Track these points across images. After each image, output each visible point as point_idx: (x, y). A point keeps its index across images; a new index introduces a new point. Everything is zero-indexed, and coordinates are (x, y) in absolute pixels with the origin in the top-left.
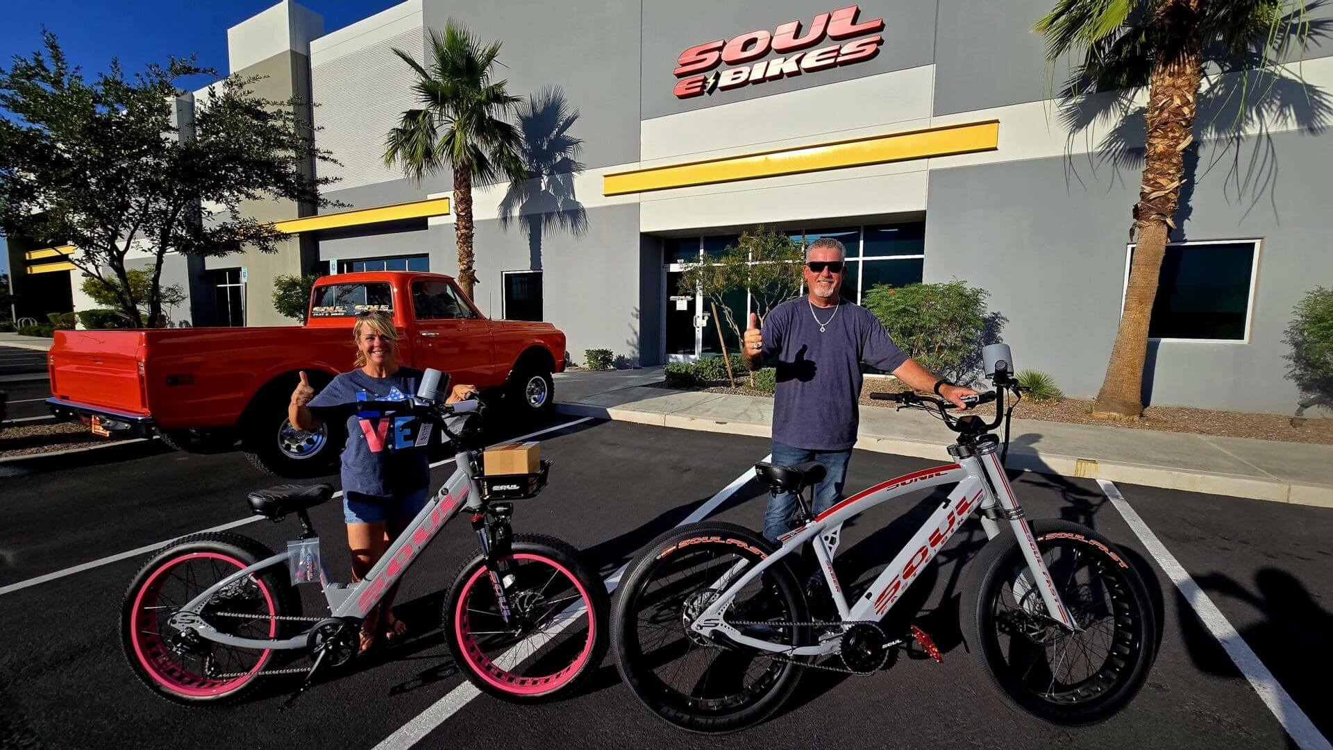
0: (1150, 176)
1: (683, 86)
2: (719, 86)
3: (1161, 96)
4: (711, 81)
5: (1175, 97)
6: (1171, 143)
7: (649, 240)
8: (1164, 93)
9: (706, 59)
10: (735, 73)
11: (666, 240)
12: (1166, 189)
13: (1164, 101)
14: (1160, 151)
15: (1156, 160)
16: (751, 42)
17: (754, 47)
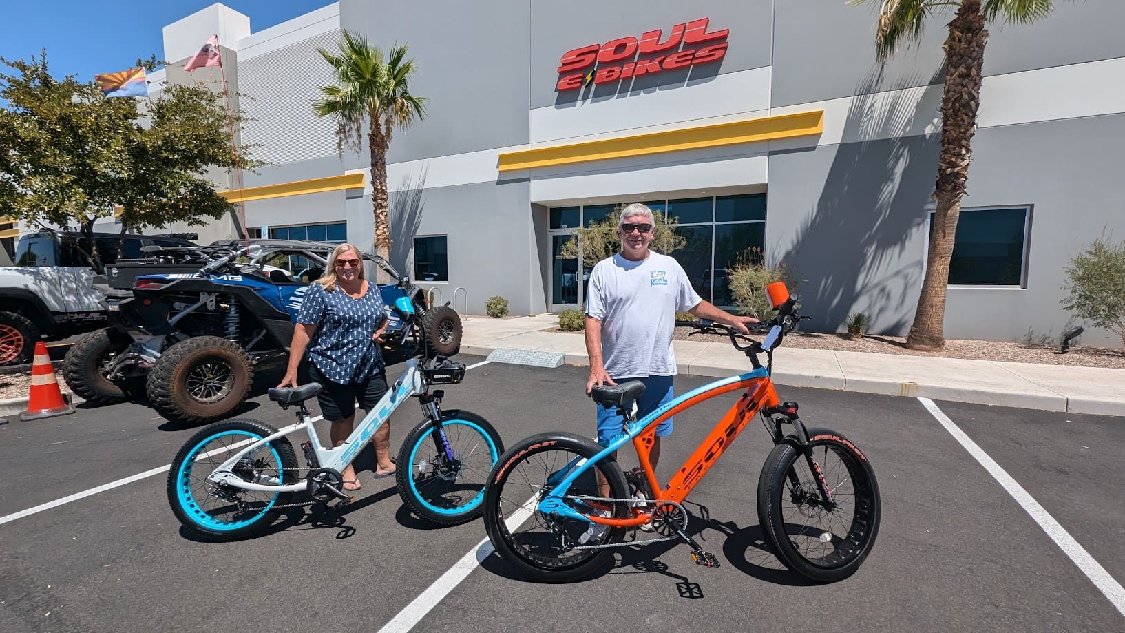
0: (946, 156)
1: (566, 82)
2: (595, 81)
3: (953, 93)
4: (589, 78)
5: (963, 94)
6: (962, 130)
7: (538, 208)
8: (955, 90)
9: (584, 60)
10: (609, 72)
11: (551, 209)
12: (959, 166)
13: (956, 96)
14: (953, 136)
15: (950, 143)
16: (621, 47)
17: (624, 51)
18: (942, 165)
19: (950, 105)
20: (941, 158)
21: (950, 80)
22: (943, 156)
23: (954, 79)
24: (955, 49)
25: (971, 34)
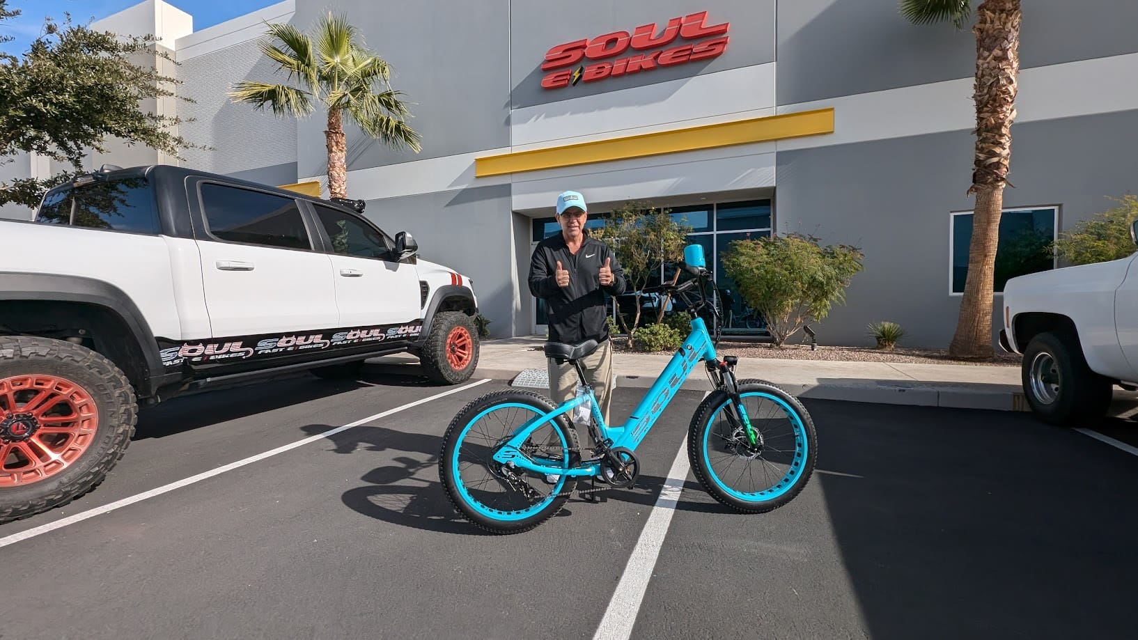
0: (984, 146)
1: (549, 80)
2: (583, 79)
3: (990, 78)
4: (576, 75)
5: (1000, 78)
6: (1002, 117)
7: (520, 217)
8: (991, 74)
9: (570, 56)
10: (599, 68)
11: (534, 220)
12: (999, 155)
13: (992, 81)
14: (991, 122)
15: (988, 131)
16: (612, 41)
17: (615, 45)
18: (980, 155)
19: (985, 91)
20: (977, 149)
21: (983, 64)
22: (980, 146)
23: (988, 63)
24: (987, 31)
25: (1004, 15)
